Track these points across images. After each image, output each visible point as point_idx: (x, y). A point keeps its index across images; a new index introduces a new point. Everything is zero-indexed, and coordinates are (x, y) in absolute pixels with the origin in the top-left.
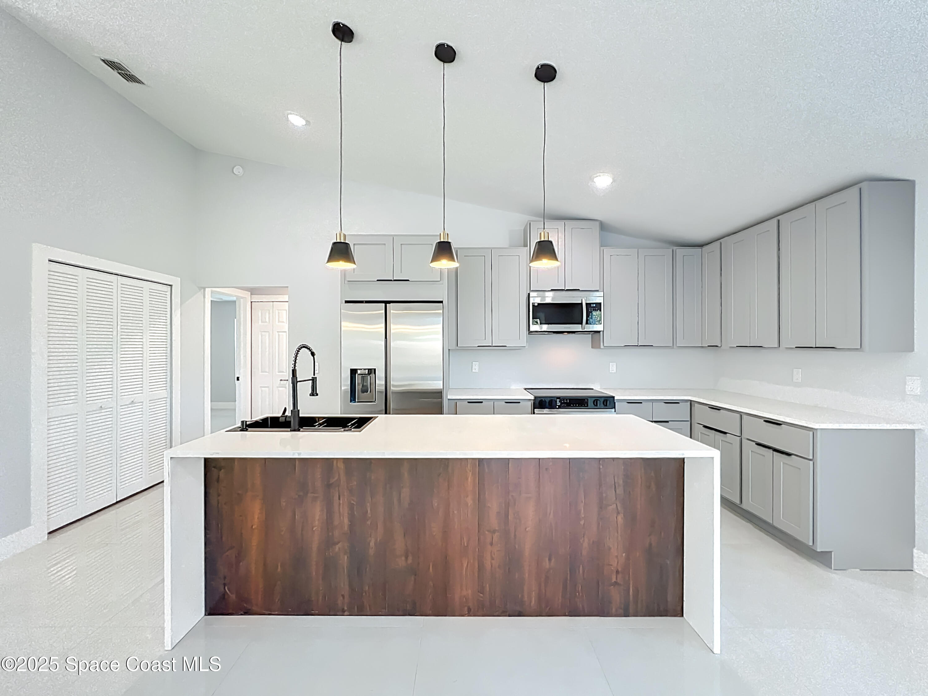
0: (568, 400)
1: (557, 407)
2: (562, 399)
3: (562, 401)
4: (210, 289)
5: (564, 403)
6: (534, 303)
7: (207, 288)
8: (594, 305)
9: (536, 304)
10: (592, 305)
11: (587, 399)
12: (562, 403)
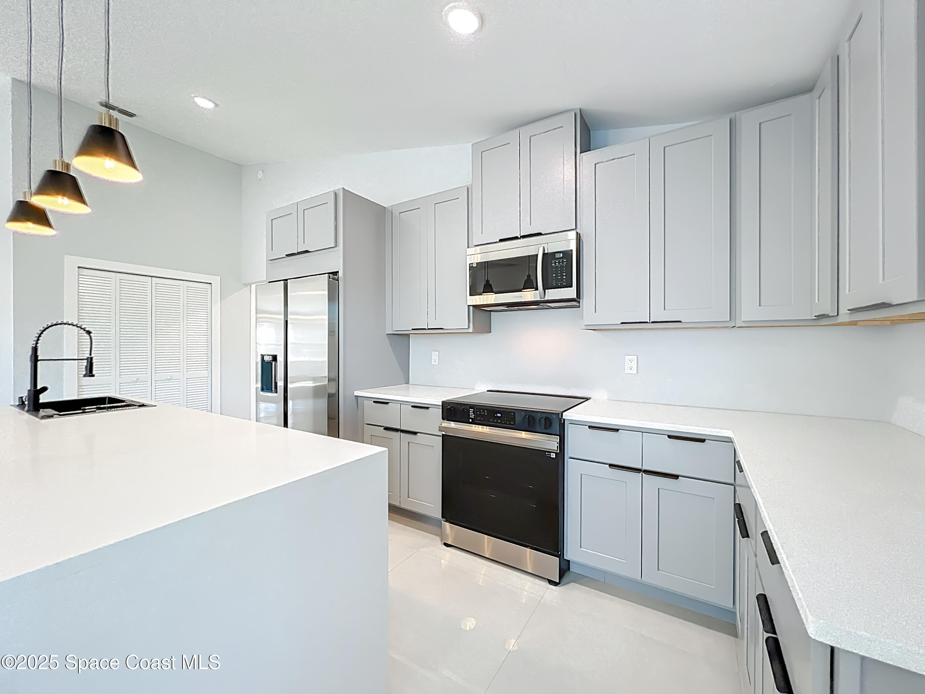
0: (486, 411)
1: (471, 420)
2: (477, 408)
3: (477, 411)
4: (255, 285)
5: (480, 415)
6: (472, 264)
7: (252, 284)
8: (561, 255)
9: (475, 265)
10: (558, 256)
11: (514, 413)
12: (476, 416)
